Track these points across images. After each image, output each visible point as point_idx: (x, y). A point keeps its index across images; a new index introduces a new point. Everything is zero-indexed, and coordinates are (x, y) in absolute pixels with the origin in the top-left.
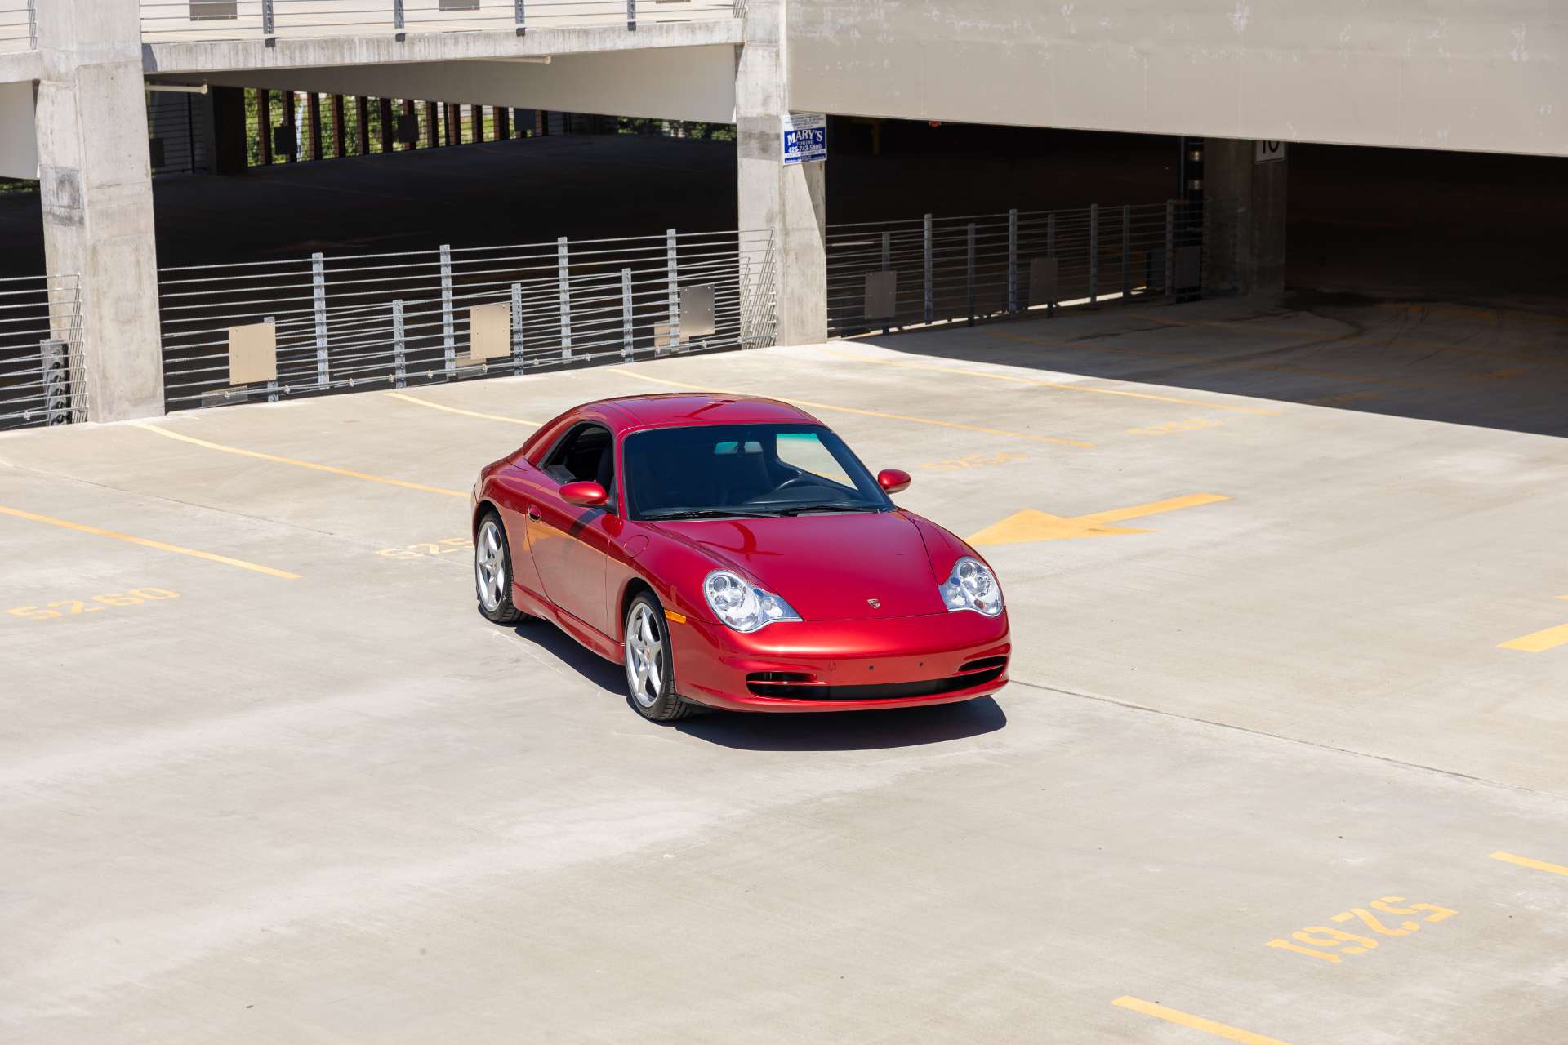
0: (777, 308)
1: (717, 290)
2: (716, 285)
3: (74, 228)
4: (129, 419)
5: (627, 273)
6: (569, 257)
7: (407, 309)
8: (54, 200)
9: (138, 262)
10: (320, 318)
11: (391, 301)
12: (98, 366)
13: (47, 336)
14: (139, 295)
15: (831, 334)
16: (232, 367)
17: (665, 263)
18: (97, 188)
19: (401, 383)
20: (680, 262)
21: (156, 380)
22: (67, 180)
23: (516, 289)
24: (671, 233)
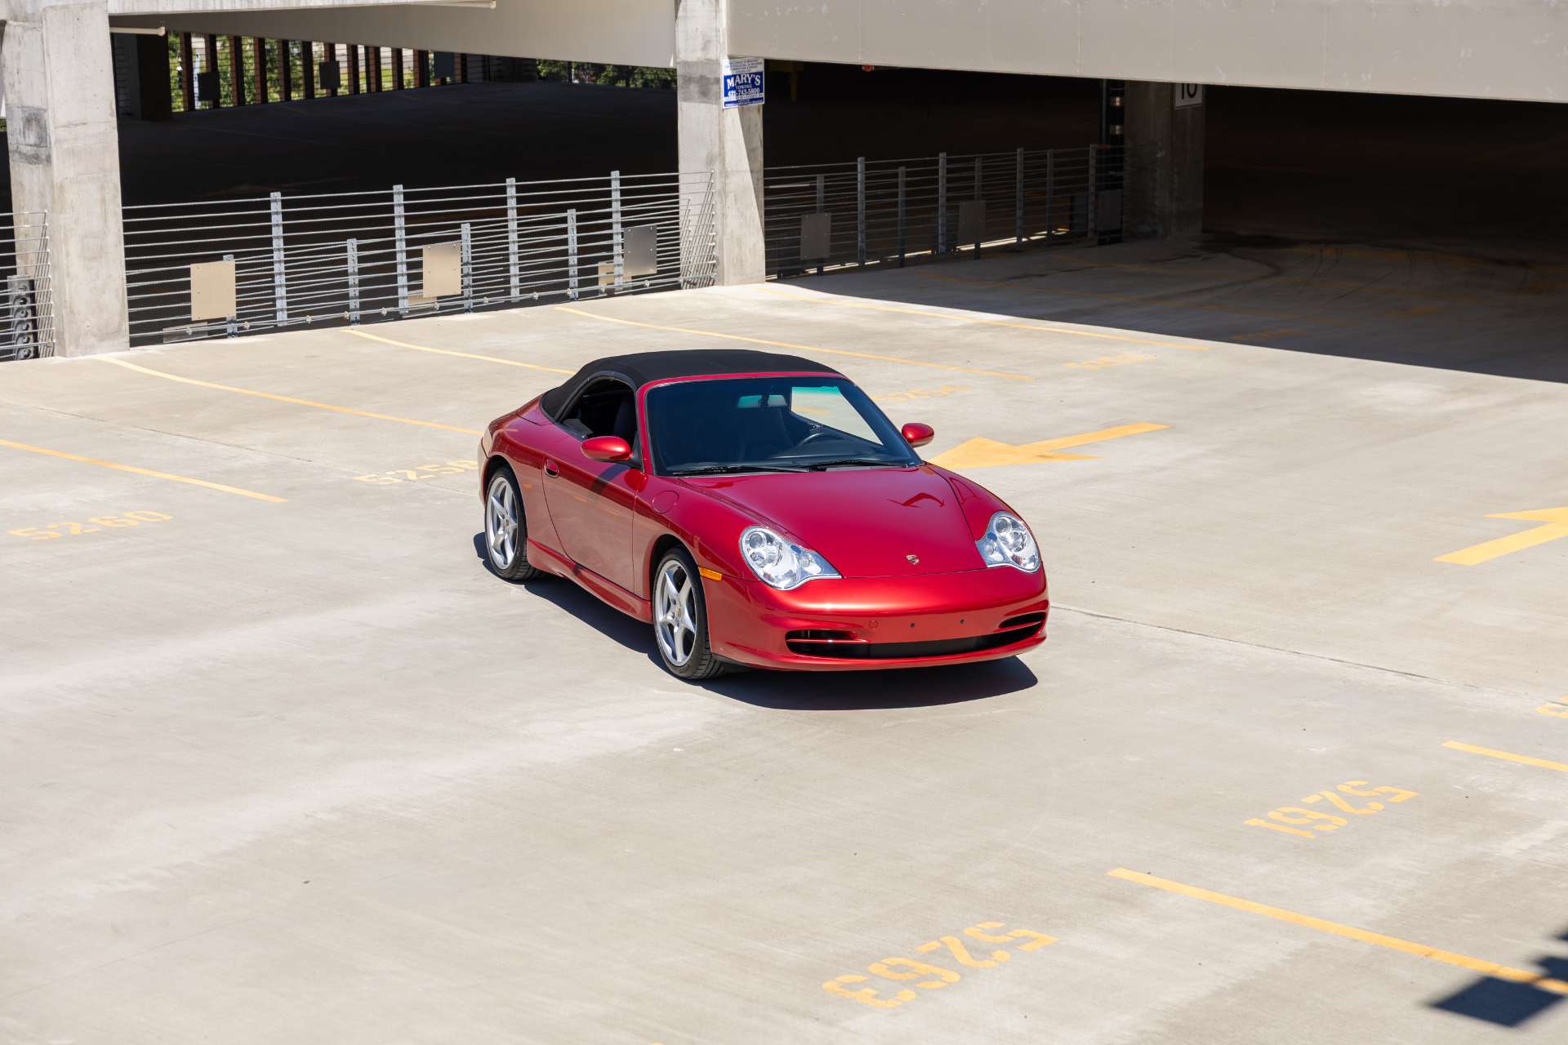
0: (716, 249)
1: (659, 231)
2: (659, 226)
3: (41, 166)
4: (95, 354)
5: (572, 214)
6: (518, 198)
7: (360, 248)
8: (21, 139)
9: (103, 201)
10: (279, 256)
11: (346, 240)
12: (65, 302)
13: (14, 272)
14: (105, 232)
15: (768, 278)
16: (195, 304)
17: (609, 204)
18: (64, 126)
19: (356, 321)
20: (623, 203)
21: (122, 316)
22: (35, 119)
23: (466, 229)
24: (615, 174)
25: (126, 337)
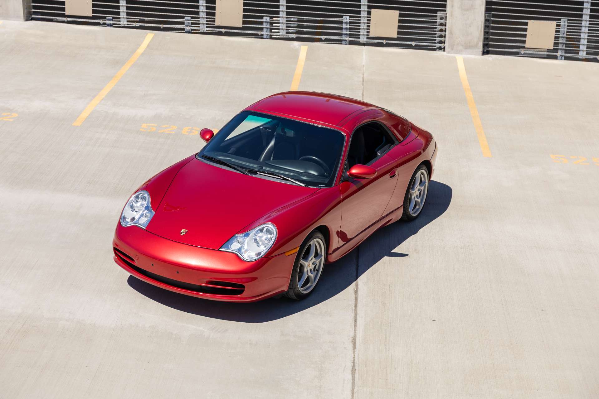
10: (585, 23)
21: (479, 39)
25: (481, 50)
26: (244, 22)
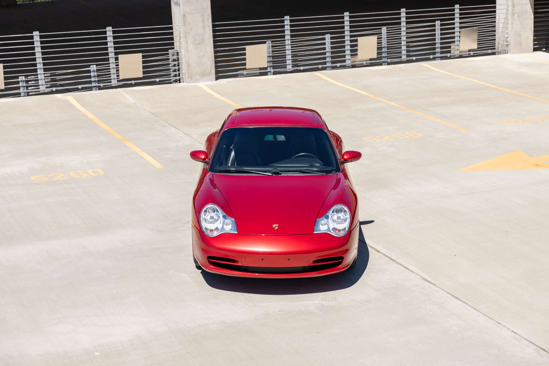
0: (509, 38)
1: (478, 30)
2: (478, 28)
3: (178, 7)
5: (438, 23)
6: (406, 17)
7: (332, 38)
9: (203, 21)
10: (288, 42)
11: (325, 35)
12: (186, 61)
14: (204, 33)
15: (535, 50)
16: (247, 62)
19: (329, 68)
20: (460, 18)
21: (211, 67)
23: (384, 30)
24: (457, 6)
25: (214, 76)
26: (6, 84)
